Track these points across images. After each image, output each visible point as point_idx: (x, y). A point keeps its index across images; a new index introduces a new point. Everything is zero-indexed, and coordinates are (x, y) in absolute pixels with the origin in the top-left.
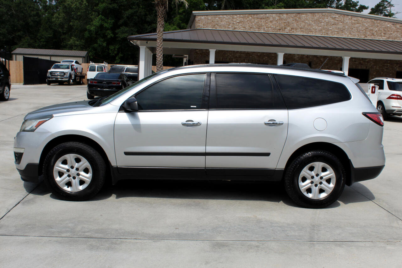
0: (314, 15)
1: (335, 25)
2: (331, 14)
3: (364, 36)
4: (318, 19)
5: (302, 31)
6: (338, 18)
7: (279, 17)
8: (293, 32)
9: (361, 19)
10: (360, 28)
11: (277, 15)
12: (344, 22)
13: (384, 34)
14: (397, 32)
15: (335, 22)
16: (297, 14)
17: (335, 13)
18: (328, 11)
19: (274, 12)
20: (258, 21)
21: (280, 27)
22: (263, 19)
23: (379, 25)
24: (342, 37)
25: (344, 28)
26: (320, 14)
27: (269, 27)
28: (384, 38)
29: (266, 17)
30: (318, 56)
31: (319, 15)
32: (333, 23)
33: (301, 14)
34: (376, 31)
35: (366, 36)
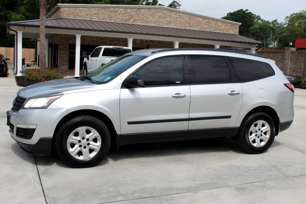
0: (150, 10)
1: (165, 18)
3: (184, 27)
4: (153, 13)
5: (142, 22)
6: (167, 13)
7: (125, 11)
8: (136, 22)
9: (182, 15)
10: (182, 21)
11: (124, 9)
12: (171, 17)
13: (198, 26)
14: (206, 24)
15: (165, 16)
16: (138, 9)
17: (165, 10)
18: (160, 8)
19: (121, 7)
20: (109, 13)
21: (126, 18)
22: (114, 12)
23: (194, 19)
24: (170, 27)
25: (171, 20)
26: (154, 9)
27: (117, 18)
28: (197, 28)
29: (115, 10)
30: (154, 41)
31: (154, 11)
32: (163, 17)
33: (141, 9)
34: (192, 24)
35: (186, 27)
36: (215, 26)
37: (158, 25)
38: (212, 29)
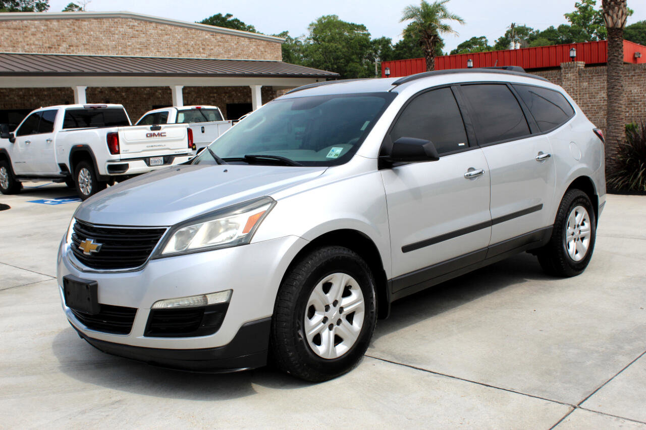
1: (135, 37)
2: (127, 20)
3: (177, 54)
4: (108, 28)
5: (87, 49)
6: (138, 26)
7: (45, 26)
8: (73, 51)
9: (169, 28)
10: (171, 41)
11: (42, 22)
12: (146, 33)
13: (203, 49)
14: (219, 46)
15: (134, 32)
16: (75, 21)
17: (133, 19)
18: (122, 16)
19: (37, 18)
20: (10, 34)
21: (50, 43)
22: (20, 29)
24: (148, 57)
25: (148, 42)
26: (110, 20)
27: (31, 44)
28: (203, 55)
29: (22, 25)
30: (118, 90)
31: (109, 22)
32: (131, 35)
33: (82, 21)
34: (192, 46)
35: (180, 54)
36: (237, 48)
37: (122, 54)
38: (232, 54)
